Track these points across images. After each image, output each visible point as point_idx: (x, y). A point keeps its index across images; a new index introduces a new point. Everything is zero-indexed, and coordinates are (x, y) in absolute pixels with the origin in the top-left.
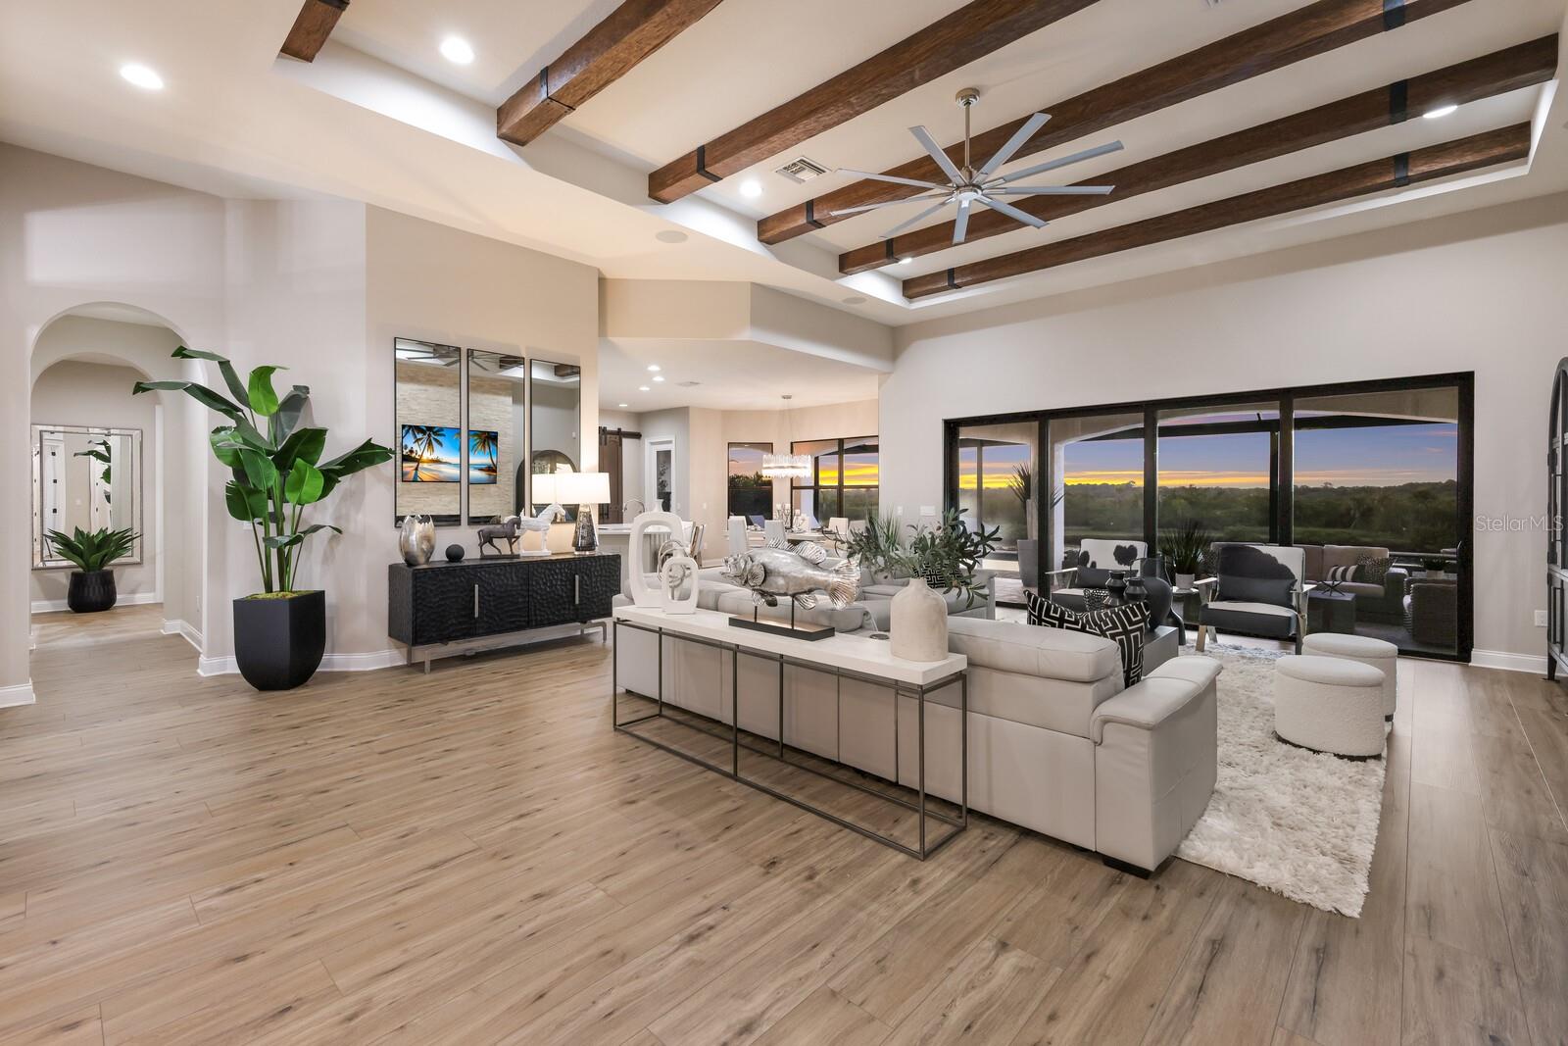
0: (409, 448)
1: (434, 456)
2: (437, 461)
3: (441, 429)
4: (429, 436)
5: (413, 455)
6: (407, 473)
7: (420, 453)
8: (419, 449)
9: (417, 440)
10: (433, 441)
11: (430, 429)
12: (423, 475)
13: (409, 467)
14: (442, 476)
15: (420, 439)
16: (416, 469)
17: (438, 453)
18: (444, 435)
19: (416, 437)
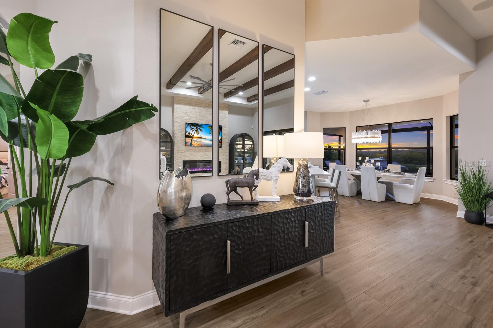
0: (188, 132)
1: (199, 136)
2: (200, 138)
3: (202, 125)
4: (197, 127)
5: (190, 135)
6: (187, 142)
7: (193, 134)
8: (193, 133)
9: (192, 129)
10: (199, 130)
11: (197, 124)
12: (194, 143)
13: (188, 140)
14: (202, 144)
15: (193, 129)
16: (191, 141)
17: (201, 134)
18: (203, 127)
19: (191, 128)
